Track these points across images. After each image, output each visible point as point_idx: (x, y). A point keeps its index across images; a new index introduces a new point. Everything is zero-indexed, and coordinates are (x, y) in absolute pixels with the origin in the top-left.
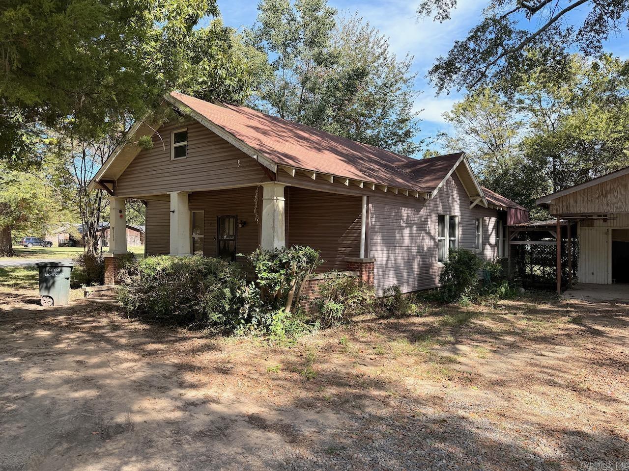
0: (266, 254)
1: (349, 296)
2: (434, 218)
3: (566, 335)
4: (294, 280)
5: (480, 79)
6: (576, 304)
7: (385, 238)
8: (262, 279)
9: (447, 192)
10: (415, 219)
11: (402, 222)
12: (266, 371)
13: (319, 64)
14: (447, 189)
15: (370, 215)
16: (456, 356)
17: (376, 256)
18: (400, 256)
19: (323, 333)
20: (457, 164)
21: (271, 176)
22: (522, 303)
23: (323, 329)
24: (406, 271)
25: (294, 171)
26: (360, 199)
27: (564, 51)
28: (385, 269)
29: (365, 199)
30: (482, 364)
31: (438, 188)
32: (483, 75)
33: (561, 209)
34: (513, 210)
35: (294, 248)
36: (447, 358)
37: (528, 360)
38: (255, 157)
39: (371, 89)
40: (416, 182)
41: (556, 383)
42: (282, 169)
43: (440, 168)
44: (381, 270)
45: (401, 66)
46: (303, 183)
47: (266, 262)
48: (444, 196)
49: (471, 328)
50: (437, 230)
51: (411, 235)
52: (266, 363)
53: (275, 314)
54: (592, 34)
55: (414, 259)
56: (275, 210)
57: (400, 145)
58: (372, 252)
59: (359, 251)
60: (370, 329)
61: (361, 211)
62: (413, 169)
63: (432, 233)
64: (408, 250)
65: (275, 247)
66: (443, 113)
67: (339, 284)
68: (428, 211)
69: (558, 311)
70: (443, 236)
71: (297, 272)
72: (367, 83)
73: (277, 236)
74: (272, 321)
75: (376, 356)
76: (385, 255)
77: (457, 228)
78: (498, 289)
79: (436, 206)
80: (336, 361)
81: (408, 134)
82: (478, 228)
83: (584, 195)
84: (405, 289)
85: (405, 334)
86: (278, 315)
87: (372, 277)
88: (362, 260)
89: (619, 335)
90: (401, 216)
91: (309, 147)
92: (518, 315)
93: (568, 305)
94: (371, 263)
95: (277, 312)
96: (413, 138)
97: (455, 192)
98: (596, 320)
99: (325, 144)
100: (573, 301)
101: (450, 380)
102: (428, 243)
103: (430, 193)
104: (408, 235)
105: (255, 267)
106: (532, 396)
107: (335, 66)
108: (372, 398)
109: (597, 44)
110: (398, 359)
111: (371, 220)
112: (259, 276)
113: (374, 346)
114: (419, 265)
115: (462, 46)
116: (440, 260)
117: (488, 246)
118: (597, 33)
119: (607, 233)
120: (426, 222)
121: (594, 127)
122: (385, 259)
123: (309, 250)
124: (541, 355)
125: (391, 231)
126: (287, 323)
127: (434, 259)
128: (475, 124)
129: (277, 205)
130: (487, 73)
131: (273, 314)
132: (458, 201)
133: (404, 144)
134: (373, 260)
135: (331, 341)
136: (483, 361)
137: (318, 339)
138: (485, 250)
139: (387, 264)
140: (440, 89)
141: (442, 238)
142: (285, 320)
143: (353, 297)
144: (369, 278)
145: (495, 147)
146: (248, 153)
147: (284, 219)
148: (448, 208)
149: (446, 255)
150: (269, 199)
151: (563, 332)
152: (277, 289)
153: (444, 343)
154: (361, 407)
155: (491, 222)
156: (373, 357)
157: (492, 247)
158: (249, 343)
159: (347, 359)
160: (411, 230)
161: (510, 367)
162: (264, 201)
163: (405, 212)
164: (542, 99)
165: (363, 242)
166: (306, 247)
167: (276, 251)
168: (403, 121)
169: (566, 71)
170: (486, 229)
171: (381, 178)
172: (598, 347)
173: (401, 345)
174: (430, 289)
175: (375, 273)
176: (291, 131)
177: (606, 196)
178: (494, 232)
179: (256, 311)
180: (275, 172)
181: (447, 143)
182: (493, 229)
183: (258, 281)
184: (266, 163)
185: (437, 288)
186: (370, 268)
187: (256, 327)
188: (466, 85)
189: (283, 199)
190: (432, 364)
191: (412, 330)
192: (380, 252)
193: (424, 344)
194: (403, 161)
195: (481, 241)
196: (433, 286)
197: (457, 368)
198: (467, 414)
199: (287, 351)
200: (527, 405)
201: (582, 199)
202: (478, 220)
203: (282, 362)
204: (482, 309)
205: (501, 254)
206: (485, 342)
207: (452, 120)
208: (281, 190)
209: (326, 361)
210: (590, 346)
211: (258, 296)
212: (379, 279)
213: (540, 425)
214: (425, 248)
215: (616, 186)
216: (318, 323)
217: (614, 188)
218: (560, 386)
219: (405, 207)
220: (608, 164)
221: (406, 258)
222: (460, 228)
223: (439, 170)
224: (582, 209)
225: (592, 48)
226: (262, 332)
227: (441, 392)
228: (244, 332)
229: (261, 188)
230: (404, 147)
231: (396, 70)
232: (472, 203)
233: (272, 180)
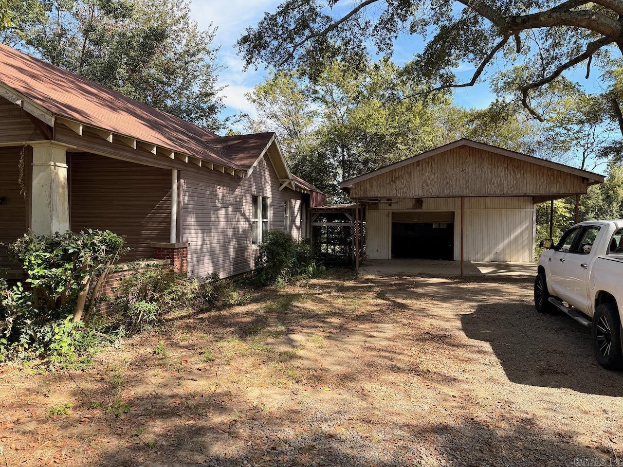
0: (40, 241)
1: (166, 292)
2: (249, 198)
3: (379, 311)
4: (87, 278)
5: (288, 59)
6: (373, 279)
7: (200, 219)
8: (35, 277)
9: (260, 172)
10: (230, 199)
11: (217, 202)
12: (47, 415)
13: (108, 13)
14: (260, 169)
15: (182, 193)
16: (295, 350)
17: (190, 240)
18: (215, 240)
19: (130, 342)
20: (270, 143)
21: (45, 132)
22: (329, 281)
23: (128, 336)
24: (221, 255)
25: (81, 128)
26: (169, 173)
27: (362, 44)
28: (200, 254)
29: (175, 173)
30: (322, 355)
31: (253, 166)
32: (291, 56)
33: (360, 192)
34: (314, 194)
35: (86, 232)
36: (286, 353)
37: (363, 344)
38: (19, 102)
39: (170, 55)
40: (230, 159)
41: (399, 369)
42: (63, 125)
43: (254, 146)
44: (195, 256)
45: (204, 35)
46: (96, 146)
47: (41, 253)
48: (257, 176)
49: (296, 313)
50: (251, 211)
51: (227, 216)
52: (47, 400)
53: (58, 325)
54: (385, 31)
55: (230, 242)
56: (52, 181)
57: (205, 120)
58: (185, 236)
59: (169, 235)
60: (189, 328)
61: (171, 187)
62: (224, 145)
63: (247, 214)
64: (224, 232)
65: (54, 232)
66: (246, 93)
67: (150, 277)
68: (243, 191)
69: (363, 287)
70: (256, 217)
71: (90, 266)
72: (165, 47)
73: (57, 217)
74: (53, 336)
75: (205, 364)
76: (200, 239)
77: (268, 209)
78: (306, 268)
79: (250, 186)
80: (154, 380)
81: (212, 109)
82: (286, 210)
83: (378, 180)
84: (222, 276)
85: (232, 329)
86: (62, 326)
87: (185, 265)
88: (173, 245)
89: (420, 306)
90: (216, 195)
91: (100, 104)
92: (332, 294)
93: (367, 281)
94: (183, 248)
95: (60, 322)
96: (218, 114)
97: (267, 173)
98: (394, 292)
99: (119, 103)
100: (370, 277)
101: (297, 382)
102: (243, 224)
103: (246, 172)
104: (223, 216)
105: (23, 260)
106: (384, 388)
107: (127, 21)
108: (213, 429)
109: (389, 42)
110: (232, 363)
111: (184, 198)
112: (30, 273)
113: (199, 351)
114: (234, 248)
115: (271, 19)
116: (254, 243)
117: (294, 227)
118: (388, 31)
119: (388, 216)
120: (241, 202)
121: (376, 123)
122: (200, 243)
123: (108, 235)
124: (371, 336)
125: (205, 212)
126: (77, 335)
127: (248, 242)
128: (276, 108)
129: (57, 174)
130: (294, 54)
131: (54, 325)
132: (270, 182)
133: (209, 119)
134: (187, 245)
135: (142, 351)
136: (322, 351)
137: (123, 351)
138: (292, 232)
139: (201, 249)
140: (249, 63)
141: (256, 220)
142: (74, 332)
143: (170, 293)
144: (182, 266)
145: (294, 134)
146: (6, 96)
147: (66, 193)
148: (261, 189)
149: (260, 238)
150: (42, 165)
151: (376, 308)
152: (60, 290)
153: (277, 334)
154: (202, 449)
155: (297, 204)
156: (200, 366)
157: (298, 228)
158: (17, 372)
159: (167, 374)
160: (226, 211)
161: (350, 355)
162: (34, 168)
163: (220, 191)
164: (334, 92)
165: (174, 224)
166: (104, 231)
167: (57, 237)
168: (207, 95)
169: (363, 63)
170: (292, 211)
171: (193, 150)
172: (411, 322)
173: (232, 345)
174: (245, 273)
175: (189, 260)
176: (72, 82)
177: (395, 182)
178: (299, 214)
179: (26, 323)
180: (53, 125)
181: (250, 125)
182: (298, 211)
183: (29, 280)
184: (36, 113)
185: (251, 271)
186: (183, 254)
187: (27, 346)
188: (273, 63)
189: (65, 165)
190: (272, 364)
191: (238, 323)
192: (194, 235)
193: (257, 338)
194: (210, 136)
195: (288, 223)
196: (247, 270)
197: (299, 365)
198: (332, 429)
199: (80, 376)
200: (385, 402)
201: (376, 184)
202: (286, 202)
203: (74, 394)
204: (297, 290)
205: (304, 235)
206: (316, 327)
207: (254, 101)
208: (62, 154)
209: (140, 381)
210: (405, 321)
211: (29, 303)
212: (194, 266)
213: (408, 426)
214: (241, 230)
215: (403, 173)
216: (122, 331)
217: (401, 175)
218: (403, 371)
219: (220, 185)
220: (386, 156)
221: (222, 241)
222: (272, 209)
223: (253, 148)
224: (376, 193)
225: (384, 44)
226: (38, 353)
227: (293, 402)
228: (7, 356)
229: (29, 150)
230: (209, 123)
231: (198, 39)
232: (281, 185)
233: (48, 139)
